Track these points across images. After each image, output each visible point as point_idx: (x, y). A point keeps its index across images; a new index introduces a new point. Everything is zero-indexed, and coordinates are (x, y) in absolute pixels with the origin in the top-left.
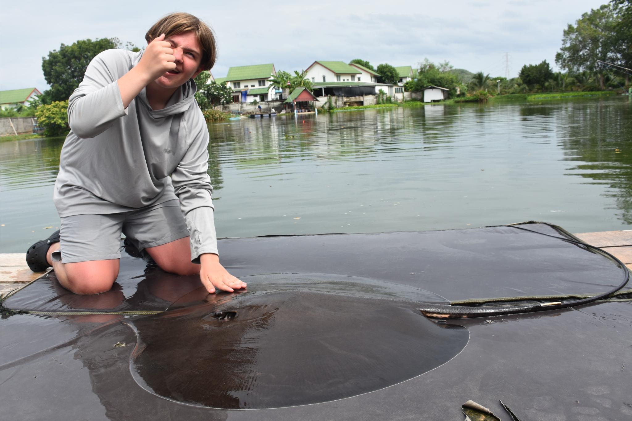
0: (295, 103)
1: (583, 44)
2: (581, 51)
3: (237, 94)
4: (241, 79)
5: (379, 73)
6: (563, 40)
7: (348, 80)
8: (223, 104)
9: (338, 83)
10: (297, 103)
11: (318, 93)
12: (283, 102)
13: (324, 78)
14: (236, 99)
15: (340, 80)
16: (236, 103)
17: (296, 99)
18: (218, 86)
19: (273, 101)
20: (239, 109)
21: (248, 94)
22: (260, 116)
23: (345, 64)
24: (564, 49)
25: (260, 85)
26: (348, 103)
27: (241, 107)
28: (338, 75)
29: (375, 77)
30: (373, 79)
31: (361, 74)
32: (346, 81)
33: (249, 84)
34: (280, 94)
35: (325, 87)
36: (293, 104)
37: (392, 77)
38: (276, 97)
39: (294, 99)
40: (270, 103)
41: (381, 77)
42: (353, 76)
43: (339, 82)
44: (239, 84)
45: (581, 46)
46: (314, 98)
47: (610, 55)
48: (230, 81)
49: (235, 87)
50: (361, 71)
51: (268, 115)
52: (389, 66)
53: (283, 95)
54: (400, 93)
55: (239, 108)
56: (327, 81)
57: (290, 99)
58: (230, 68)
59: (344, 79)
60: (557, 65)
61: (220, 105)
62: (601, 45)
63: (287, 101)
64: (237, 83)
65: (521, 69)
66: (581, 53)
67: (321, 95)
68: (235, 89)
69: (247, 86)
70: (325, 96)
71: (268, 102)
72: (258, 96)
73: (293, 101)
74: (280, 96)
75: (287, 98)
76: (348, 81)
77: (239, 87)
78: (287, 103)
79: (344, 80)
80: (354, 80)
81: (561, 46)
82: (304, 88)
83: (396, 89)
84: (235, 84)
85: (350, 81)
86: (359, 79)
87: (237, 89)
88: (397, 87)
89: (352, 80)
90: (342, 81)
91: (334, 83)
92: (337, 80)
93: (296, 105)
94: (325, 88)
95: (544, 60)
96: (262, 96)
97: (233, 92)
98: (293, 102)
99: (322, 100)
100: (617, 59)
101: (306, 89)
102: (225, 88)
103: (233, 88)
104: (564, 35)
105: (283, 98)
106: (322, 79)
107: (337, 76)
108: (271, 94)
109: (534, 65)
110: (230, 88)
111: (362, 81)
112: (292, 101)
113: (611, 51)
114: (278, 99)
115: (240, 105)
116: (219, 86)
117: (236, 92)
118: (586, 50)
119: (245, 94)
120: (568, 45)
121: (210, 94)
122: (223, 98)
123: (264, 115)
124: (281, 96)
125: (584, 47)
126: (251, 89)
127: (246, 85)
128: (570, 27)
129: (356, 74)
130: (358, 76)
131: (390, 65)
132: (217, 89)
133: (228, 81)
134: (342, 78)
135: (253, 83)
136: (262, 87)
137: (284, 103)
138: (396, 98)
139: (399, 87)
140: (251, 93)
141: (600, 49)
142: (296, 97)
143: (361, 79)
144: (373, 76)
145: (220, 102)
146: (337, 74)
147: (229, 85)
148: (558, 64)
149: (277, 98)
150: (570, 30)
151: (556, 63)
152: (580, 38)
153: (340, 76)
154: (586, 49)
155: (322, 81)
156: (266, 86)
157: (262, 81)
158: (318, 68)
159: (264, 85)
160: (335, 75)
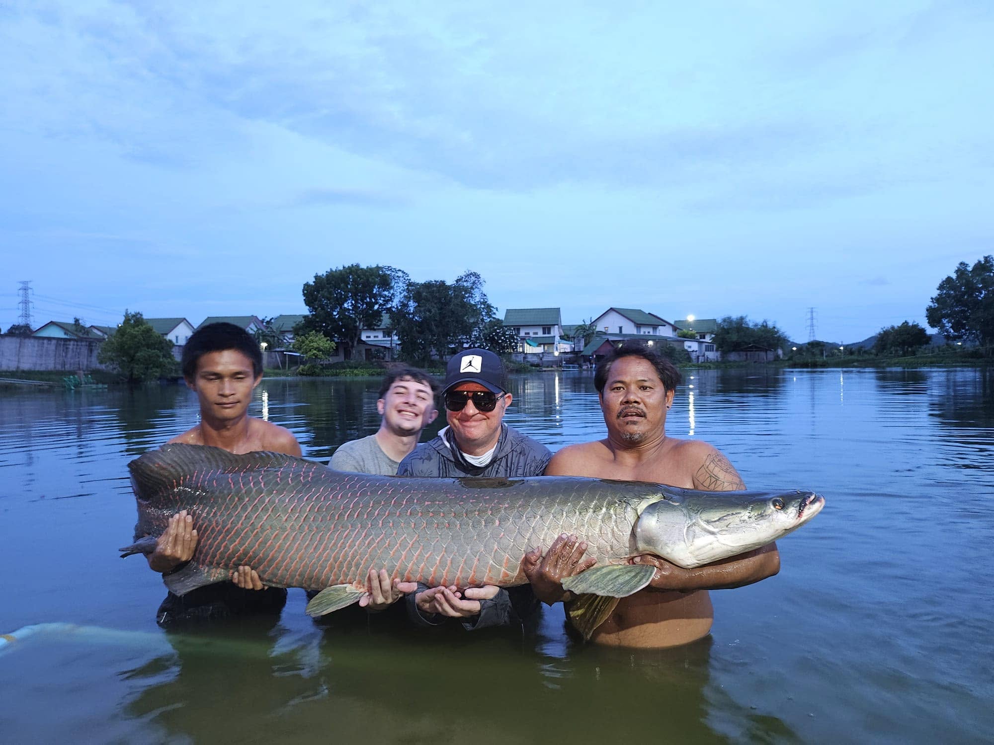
4: (521, 325)
7: (649, 332)
9: (637, 336)
10: (596, 356)
13: (621, 328)
15: (640, 332)
17: (596, 352)
23: (646, 313)
25: (544, 333)
27: (524, 358)
28: (638, 326)
30: (674, 333)
32: (647, 334)
33: (532, 332)
35: (622, 339)
42: (655, 327)
43: (638, 334)
44: (518, 330)
48: (509, 326)
54: (711, 351)
55: (522, 358)
56: (624, 332)
59: (645, 330)
69: (528, 334)
72: (542, 346)
73: (592, 353)
76: (649, 334)
77: (519, 333)
78: (583, 356)
79: (645, 332)
80: (656, 333)
83: (706, 346)
85: (651, 333)
86: (660, 331)
88: (707, 344)
89: (653, 333)
90: (642, 333)
91: (633, 334)
92: (637, 332)
101: (607, 340)
106: (618, 329)
112: (590, 354)
114: (569, 351)
115: (523, 355)
126: (534, 337)
127: (527, 331)
129: (659, 326)
130: (660, 328)
134: (642, 330)
135: (536, 331)
136: (547, 335)
139: (709, 345)
146: (638, 324)
153: (640, 327)
155: (617, 332)
156: (552, 334)
157: (547, 329)
158: (614, 316)
159: (549, 333)
160: (635, 326)
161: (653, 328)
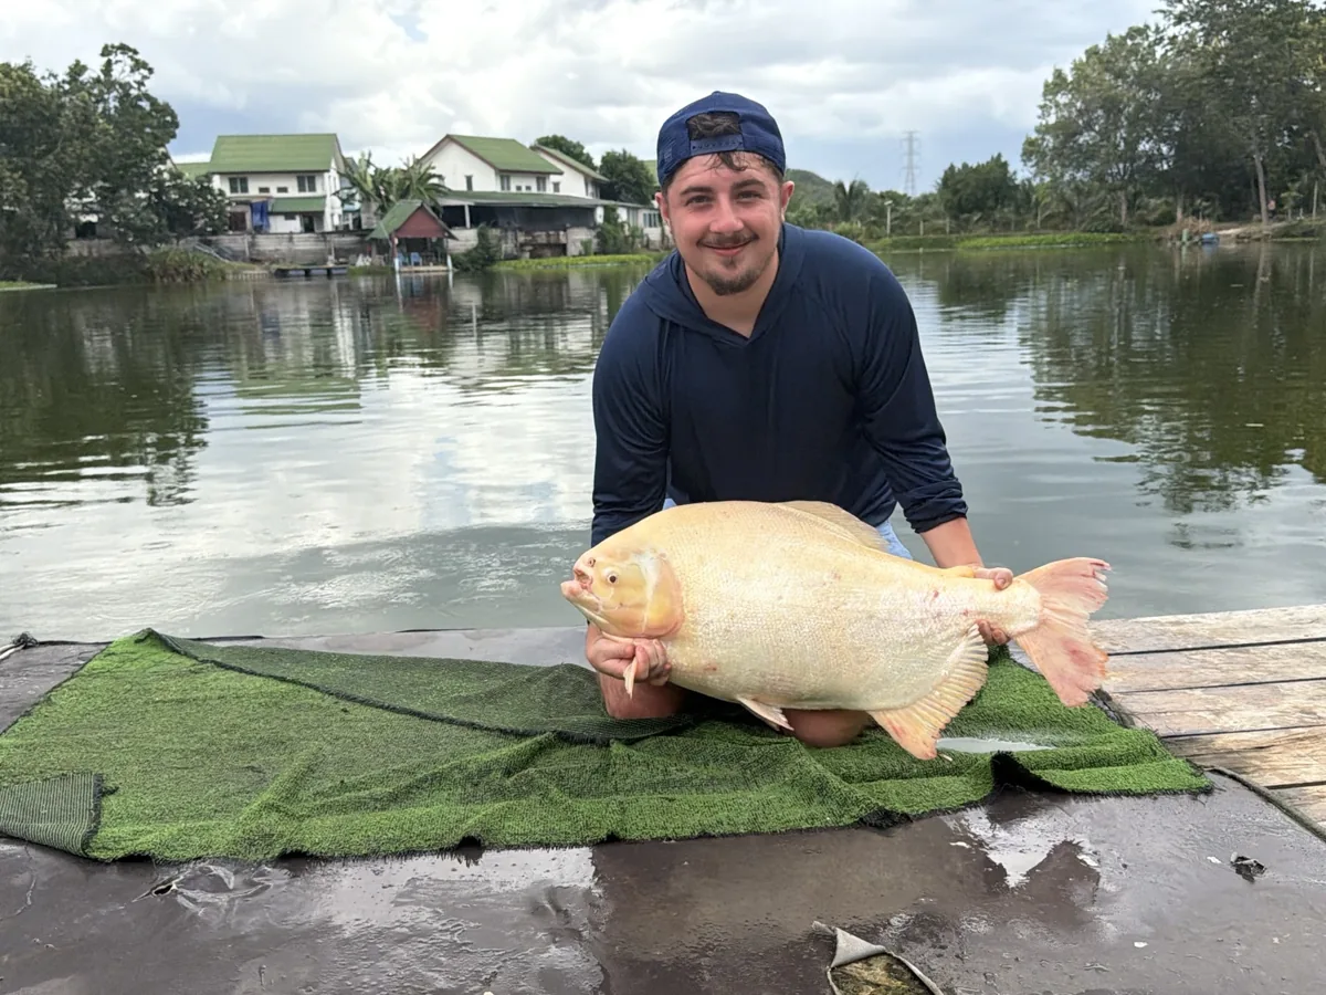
0: (396, 241)
1: (1085, 119)
2: (1081, 134)
3: (240, 209)
4: (250, 170)
5: (604, 175)
6: (1042, 107)
7: (528, 188)
8: (202, 232)
9: (504, 196)
10: (400, 240)
11: (453, 217)
12: (363, 236)
13: (469, 180)
14: (237, 223)
15: (509, 188)
16: (238, 233)
17: (397, 231)
18: (189, 183)
19: (337, 231)
20: (247, 249)
21: (270, 209)
22: (303, 273)
23: (522, 146)
24: (1044, 130)
25: (301, 189)
26: (530, 248)
27: (252, 245)
28: (504, 175)
29: (595, 183)
30: (590, 190)
31: (561, 173)
32: (524, 190)
33: (273, 185)
34: (356, 215)
35: (472, 204)
36: (391, 244)
37: (638, 184)
38: (346, 223)
39: (391, 230)
40: (328, 238)
41: (611, 185)
42: (541, 177)
43: (506, 191)
44: (244, 182)
45: (1081, 122)
46: (446, 231)
47: (1144, 146)
48: (221, 174)
49: (233, 190)
50: (560, 166)
51: (325, 272)
52: (631, 158)
53: (364, 217)
54: (655, 226)
55: (246, 245)
56: (476, 188)
57: (382, 228)
58: (219, 137)
59: (519, 184)
60: (1025, 165)
61: (192, 235)
62: (1125, 123)
63: (373, 235)
64: (238, 180)
65: (942, 175)
66: (1081, 140)
67: (463, 224)
68: (234, 195)
69: (265, 190)
70: (471, 227)
71: (324, 234)
72: (298, 218)
73: (390, 235)
74: (354, 220)
75: (375, 226)
76: (528, 192)
77: (245, 189)
78: (373, 239)
79: (519, 188)
80: (545, 189)
81: (1038, 122)
82: (419, 205)
83: (645, 215)
84: (233, 182)
85: (534, 190)
86: (556, 186)
87: (239, 195)
88: (647, 212)
89: (539, 189)
90: (513, 190)
91: (494, 193)
92: (503, 188)
93: (398, 245)
94: (470, 207)
95: (995, 155)
96: (307, 220)
97: (229, 204)
98: (391, 239)
99: (465, 238)
100: (1162, 157)
101: (422, 205)
102: (210, 190)
103: (228, 193)
104: (1045, 95)
105: (364, 227)
106: (465, 181)
107: (502, 178)
108: (332, 215)
109: (973, 164)
110: (221, 193)
111: (563, 192)
112: (387, 236)
113: (1147, 139)
114: (351, 227)
115: (248, 238)
116: (192, 183)
117: (239, 203)
118: (1093, 134)
119: (263, 210)
120: (1052, 120)
121: (166, 204)
122: (203, 218)
123: (313, 272)
124: (357, 222)
125: (1089, 126)
126: (278, 199)
127: (264, 185)
128: (1059, 74)
129: (549, 173)
130: (554, 178)
131: (633, 155)
132: (184, 191)
133: (214, 173)
134: (514, 183)
136: (308, 194)
137: (367, 238)
138: (645, 239)
139: (652, 212)
140: (277, 209)
141: (1123, 132)
142: (397, 226)
143: (561, 187)
144: (589, 179)
145: (193, 226)
146: (500, 170)
147: (218, 183)
148: (1030, 164)
149: (347, 226)
150: (1057, 84)
151: (1024, 161)
152: (1079, 104)
153: (508, 178)
154: (1093, 130)
155: (463, 187)
156: (319, 192)
157: (307, 178)
158: (453, 152)
159: (313, 189)
160: (496, 174)
161: (538, 179)
